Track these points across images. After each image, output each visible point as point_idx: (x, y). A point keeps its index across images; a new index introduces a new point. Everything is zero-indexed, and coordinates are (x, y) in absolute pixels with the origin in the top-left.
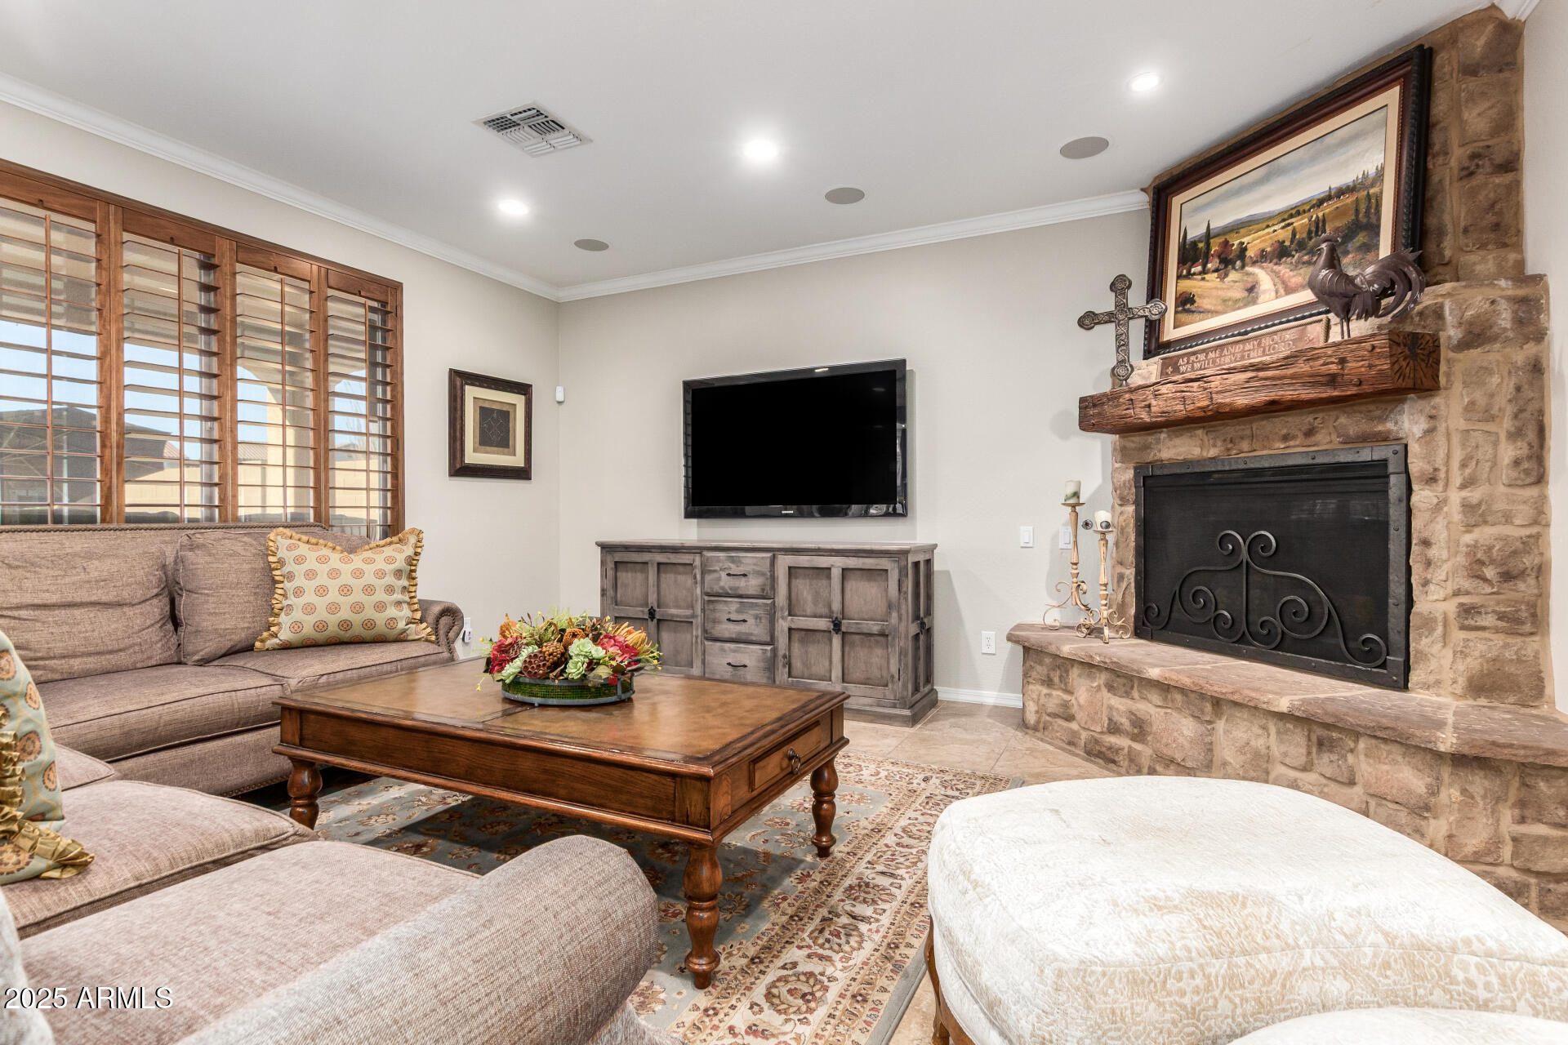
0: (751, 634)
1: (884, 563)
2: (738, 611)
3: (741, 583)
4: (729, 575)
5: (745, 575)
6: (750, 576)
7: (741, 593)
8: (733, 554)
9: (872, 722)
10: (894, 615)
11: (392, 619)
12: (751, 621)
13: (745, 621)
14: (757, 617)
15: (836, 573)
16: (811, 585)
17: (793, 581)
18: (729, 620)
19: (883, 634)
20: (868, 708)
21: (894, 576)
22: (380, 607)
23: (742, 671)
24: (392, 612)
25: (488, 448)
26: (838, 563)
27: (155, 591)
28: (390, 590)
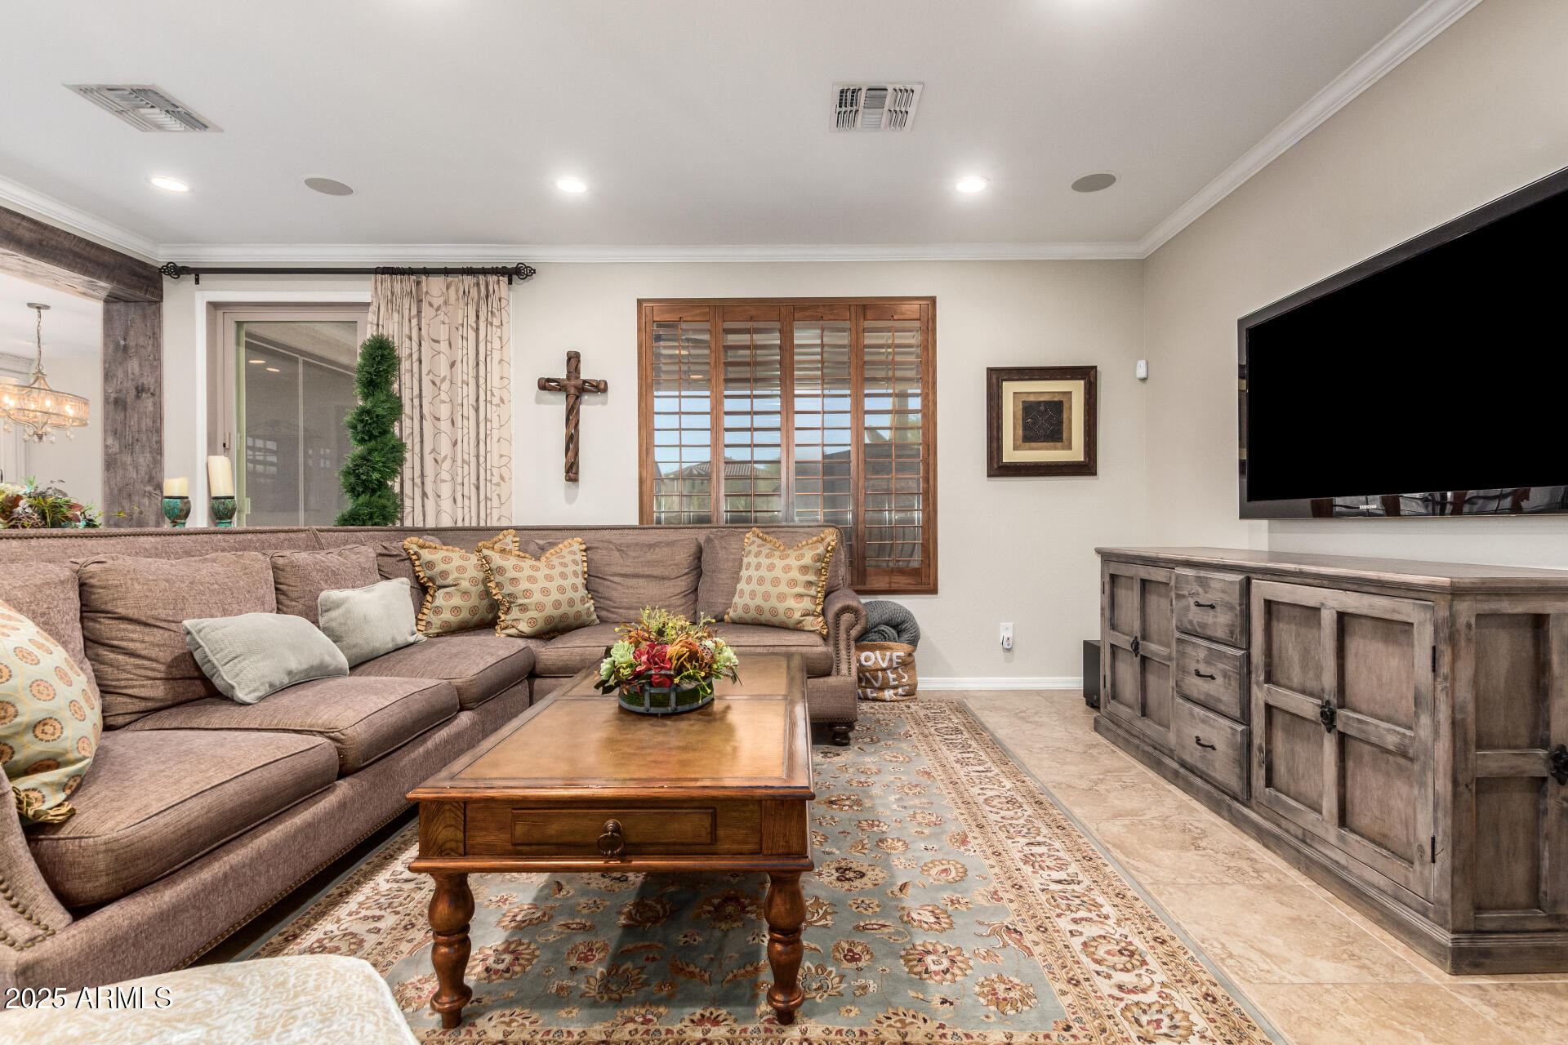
0: (1220, 701)
1: (1405, 609)
2: (1208, 662)
3: (1209, 618)
4: (1198, 605)
5: (1212, 607)
6: (1218, 609)
7: (1209, 633)
8: (1203, 573)
9: (1377, 922)
10: (1425, 720)
11: (789, 609)
12: (1220, 680)
13: (1213, 678)
14: (1225, 675)
15: (1328, 618)
16: (1298, 635)
17: (1275, 624)
18: (1198, 674)
19: (1403, 753)
20: (1373, 893)
21: (1424, 638)
22: (782, 597)
23: (1210, 754)
24: (791, 603)
25: (1034, 444)
26: (1334, 601)
27: (686, 571)
28: (793, 583)
